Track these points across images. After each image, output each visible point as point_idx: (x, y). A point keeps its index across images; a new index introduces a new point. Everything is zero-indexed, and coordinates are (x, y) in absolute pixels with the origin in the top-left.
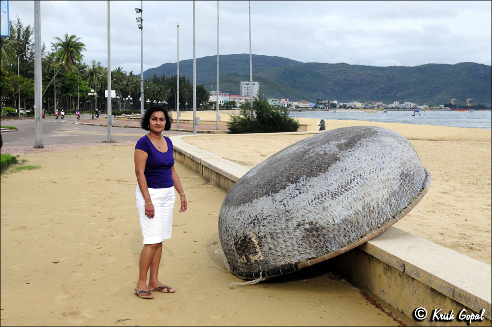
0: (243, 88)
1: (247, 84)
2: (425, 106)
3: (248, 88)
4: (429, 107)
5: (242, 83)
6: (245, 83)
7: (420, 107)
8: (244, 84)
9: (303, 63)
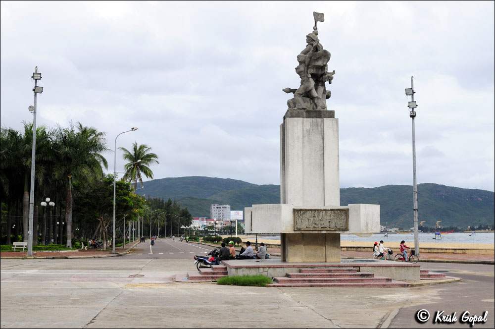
0: (213, 212)
1: (217, 208)
2: (395, 229)
3: (219, 211)
4: (399, 230)
5: (213, 206)
6: (216, 206)
7: (390, 230)
8: (214, 208)
9: (257, 185)
